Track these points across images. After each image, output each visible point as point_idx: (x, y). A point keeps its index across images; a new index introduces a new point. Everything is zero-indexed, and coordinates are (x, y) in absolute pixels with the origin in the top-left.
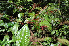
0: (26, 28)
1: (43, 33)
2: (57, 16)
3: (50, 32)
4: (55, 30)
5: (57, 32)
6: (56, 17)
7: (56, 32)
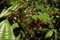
0: (5, 27)
1: (32, 36)
2: (55, 4)
3: (43, 33)
4: (53, 30)
5: (56, 32)
6: (53, 5)
7: (54, 33)
